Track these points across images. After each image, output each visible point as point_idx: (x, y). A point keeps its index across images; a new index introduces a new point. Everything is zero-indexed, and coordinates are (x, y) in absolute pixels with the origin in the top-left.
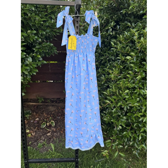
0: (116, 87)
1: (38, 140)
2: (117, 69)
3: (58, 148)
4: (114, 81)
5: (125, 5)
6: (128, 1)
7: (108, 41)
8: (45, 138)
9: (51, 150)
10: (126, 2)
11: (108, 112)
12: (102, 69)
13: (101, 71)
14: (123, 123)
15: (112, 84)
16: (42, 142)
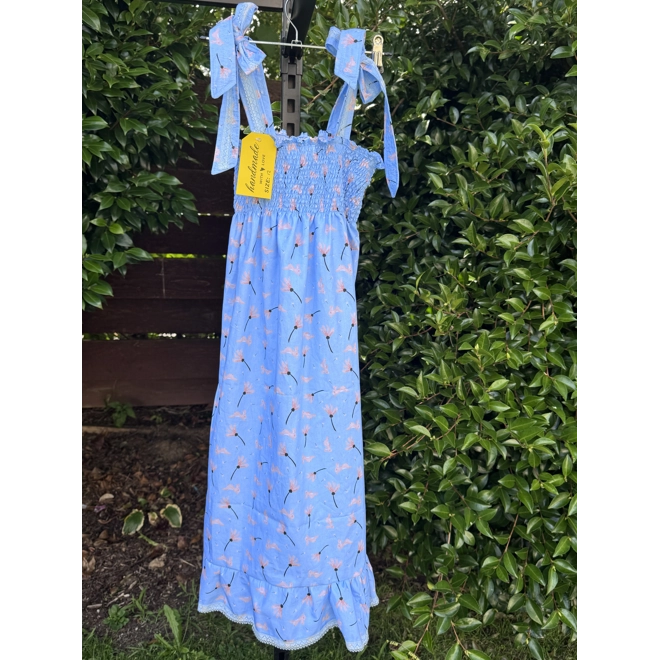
0: (453, 365)
1: (109, 592)
2: (456, 290)
3: (197, 625)
4: (441, 340)
5: (485, 26)
6: (494, 12)
7: (411, 170)
8: (140, 580)
9: (167, 635)
10: (485, 13)
11: (416, 471)
12: (388, 286)
13: (384, 298)
14: (483, 519)
15: (433, 352)
16: (124, 599)
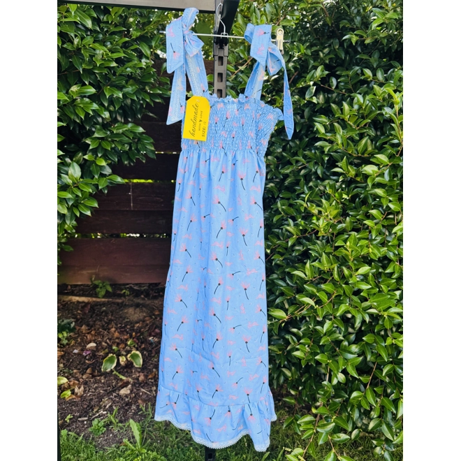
0: (331, 256)
1: (93, 410)
2: (334, 204)
3: (152, 435)
4: (323, 239)
7: (302, 121)
8: (114, 402)
9: (132, 440)
11: (305, 330)
12: (286, 202)
13: (283, 209)
14: (352, 365)
15: (317, 248)
16: (103, 415)
